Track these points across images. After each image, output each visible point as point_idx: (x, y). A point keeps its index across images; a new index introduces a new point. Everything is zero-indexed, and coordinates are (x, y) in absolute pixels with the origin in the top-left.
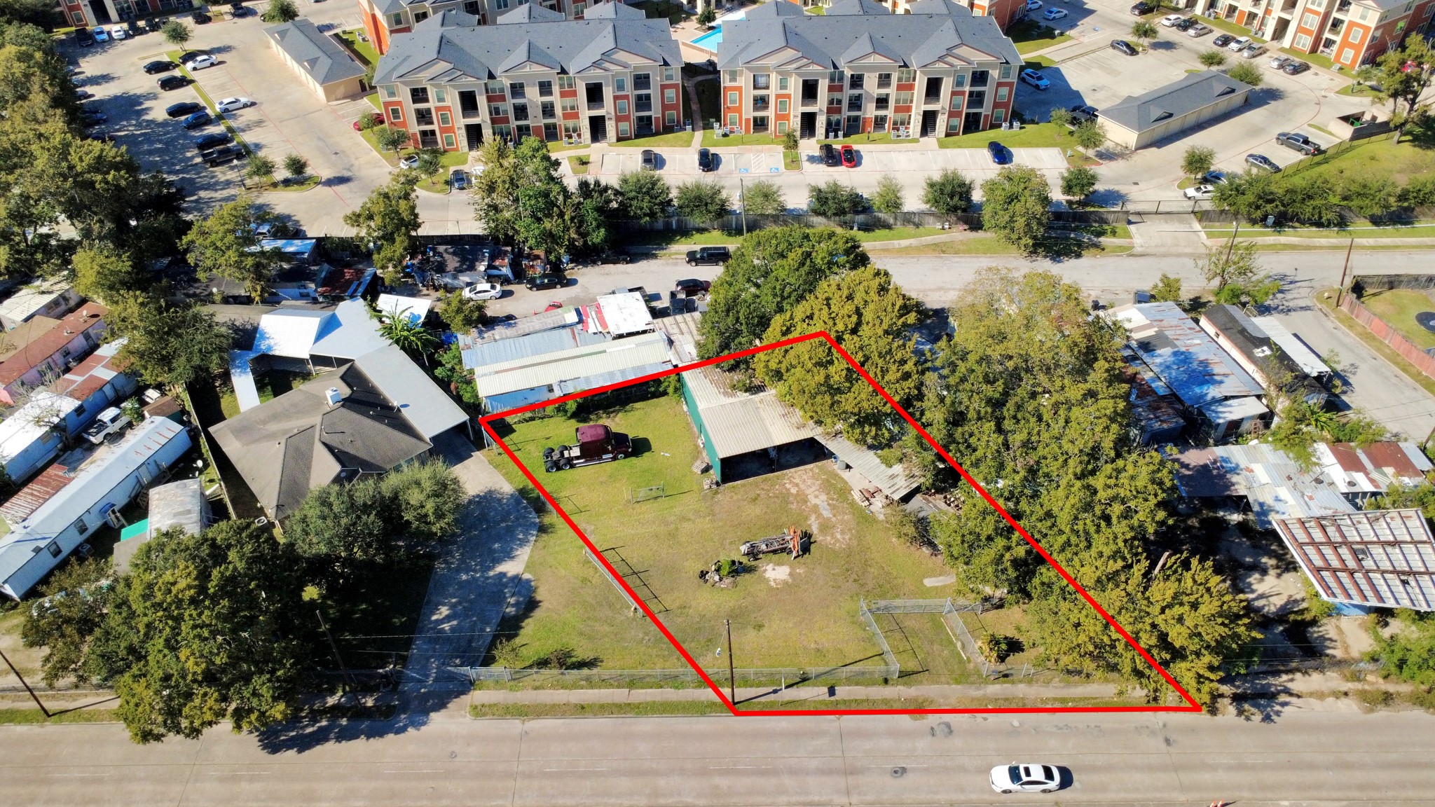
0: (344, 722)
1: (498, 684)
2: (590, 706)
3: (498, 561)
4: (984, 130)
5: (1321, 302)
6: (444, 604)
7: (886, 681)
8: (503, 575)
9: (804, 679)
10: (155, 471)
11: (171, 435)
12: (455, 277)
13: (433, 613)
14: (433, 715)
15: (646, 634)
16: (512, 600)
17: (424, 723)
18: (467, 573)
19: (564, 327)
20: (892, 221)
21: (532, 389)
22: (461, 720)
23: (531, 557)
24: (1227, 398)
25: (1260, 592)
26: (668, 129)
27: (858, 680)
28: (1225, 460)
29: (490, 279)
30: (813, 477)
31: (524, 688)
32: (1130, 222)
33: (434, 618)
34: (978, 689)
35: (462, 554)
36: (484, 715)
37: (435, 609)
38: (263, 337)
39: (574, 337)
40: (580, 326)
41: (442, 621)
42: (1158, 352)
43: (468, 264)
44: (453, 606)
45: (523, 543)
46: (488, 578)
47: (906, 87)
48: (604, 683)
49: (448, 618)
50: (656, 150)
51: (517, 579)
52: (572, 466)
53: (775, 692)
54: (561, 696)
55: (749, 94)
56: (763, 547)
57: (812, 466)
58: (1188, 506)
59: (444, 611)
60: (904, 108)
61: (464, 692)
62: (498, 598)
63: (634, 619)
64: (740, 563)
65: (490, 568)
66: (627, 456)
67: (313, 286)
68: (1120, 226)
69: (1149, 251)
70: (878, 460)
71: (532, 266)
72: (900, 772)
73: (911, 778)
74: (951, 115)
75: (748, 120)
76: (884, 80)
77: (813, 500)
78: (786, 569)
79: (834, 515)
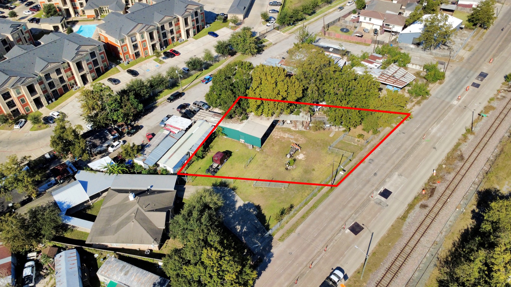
1: (278, 230)
2: (304, 215)
4: (201, 30)
5: (320, 36)
6: (236, 226)
7: (350, 160)
8: (240, 207)
10: (80, 271)
11: (75, 254)
12: (102, 146)
14: (272, 251)
15: (293, 191)
16: (252, 210)
17: (273, 254)
18: (230, 214)
19: (167, 136)
20: (212, 63)
21: (183, 157)
22: (280, 245)
23: (241, 198)
27: (346, 164)
29: (115, 140)
30: (278, 132)
31: (284, 225)
32: (265, 37)
33: (238, 231)
35: (222, 211)
36: (284, 239)
37: (236, 229)
38: (62, 204)
39: (173, 137)
40: (171, 133)
41: (242, 230)
43: (103, 139)
44: (239, 224)
45: (234, 196)
46: (237, 211)
47: (177, 24)
48: (301, 208)
49: (242, 228)
50: (111, 77)
51: (244, 205)
52: (219, 169)
53: (334, 180)
54: (294, 219)
55: (131, 45)
56: (292, 153)
57: (274, 130)
59: (239, 228)
60: (179, 32)
61: (272, 239)
62: (248, 213)
63: (286, 190)
65: (234, 209)
66: (229, 157)
68: (264, 39)
69: (276, 42)
70: (295, 116)
71: (124, 129)
72: (375, 174)
73: (379, 174)
74: (193, 28)
75: (133, 55)
76: (171, 24)
77: (285, 136)
78: (301, 154)
79: (294, 136)
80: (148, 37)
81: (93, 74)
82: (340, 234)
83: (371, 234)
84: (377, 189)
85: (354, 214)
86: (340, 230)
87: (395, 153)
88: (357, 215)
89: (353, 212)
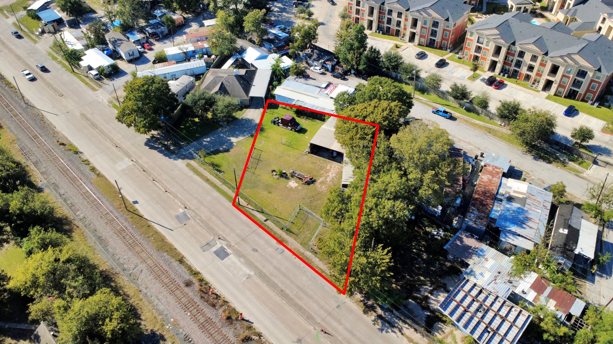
0: (163, 149)
1: (198, 162)
2: (210, 181)
3: (233, 136)
4: (577, 100)
6: (210, 138)
7: (282, 229)
8: (230, 140)
9: (262, 212)
10: (192, 73)
11: (201, 66)
12: (313, 62)
13: (205, 138)
14: (180, 159)
16: (224, 147)
17: (176, 160)
18: (223, 134)
19: (319, 87)
20: (480, 112)
21: (290, 99)
22: (183, 164)
23: (241, 140)
24: (519, 235)
25: (438, 299)
26: (441, 48)
27: (277, 223)
28: (482, 251)
29: (323, 67)
31: (202, 167)
32: (595, 163)
33: (205, 139)
34: (304, 250)
35: (228, 130)
36: (188, 166)
38: (246, 53)
39: (319, 92)
40: (324, 89)
41: (205, 141)
42: (513, 204)
43: (318, 60)
44: (211, 140)
45: (245, 136)
46: (226, 138)
47: (543, 65)
48: (219, 178)
49: (207, 142)
50: (427, 53)
51: (232, 143)
52: (278, 125)
53: (253, 210)
54: (207, 174)
55: (475, 44)
56: (297, 175)
58: (453, 259)
59: (208, 139)
60: (539, 75)
61: (190, 159)
62: (222, 144)
64: (287, 175)
65: (230, 137)
66: (295, 131)
67: (273, 46)
68: (587, 162)
69: (589, 178)
71: (339, 69)
72: (255, 250)
73: (256, 254)
74: (560, 86)
75: (471, 55)
76: (534, 58)
77: (330, 174)
78: (296, 185)
79: (330, 181)
80: (491, 47)
81: (423, 40)
82: (180, 204)
83: (171, 229)
84: (229, 246)
85: (199, 218)
86: (183, 204)
87: (292, 282)
88: (198, 221)
89: (204, 218)
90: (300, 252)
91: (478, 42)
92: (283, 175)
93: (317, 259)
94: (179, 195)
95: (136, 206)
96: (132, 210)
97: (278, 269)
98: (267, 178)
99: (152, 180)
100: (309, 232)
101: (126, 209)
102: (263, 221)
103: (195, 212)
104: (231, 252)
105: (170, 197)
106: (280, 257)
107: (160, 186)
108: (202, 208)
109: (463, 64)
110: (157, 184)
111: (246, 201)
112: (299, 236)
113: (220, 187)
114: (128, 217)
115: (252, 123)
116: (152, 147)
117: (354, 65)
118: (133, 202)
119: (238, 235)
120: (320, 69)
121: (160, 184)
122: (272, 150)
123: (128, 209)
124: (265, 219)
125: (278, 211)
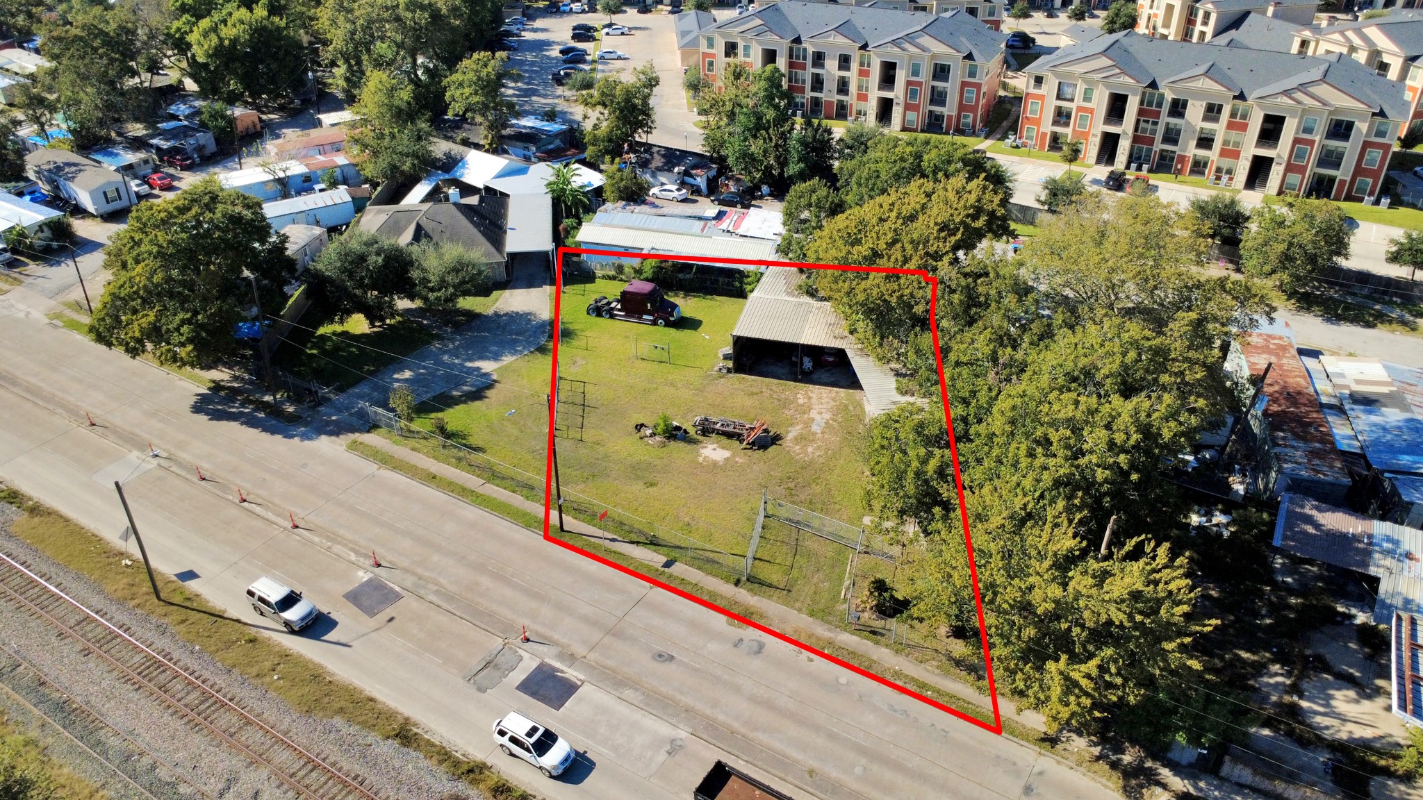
0: (262, 415)
1: (389, 434)
2: (441, 479)
3: (483, 358)
4: (1337, 199)
6: (412, 371)
8: (478, 368)
9: (647, 542)
10: (312, 222)
11: (339, 202)
13: (396, 372)
14: (324, 438)
16: (465, 388)
17: (310, 439)
18: (451, 356)
19: (700, 218)
21: (628, 248)
22: (338, 448)
23: (511, 363)
26: (960, 132)
27: (707, 563)
28: (1389, 540)
29: (683, 184)
31: (405, 446)
33: (396, 376)
34: (830, 630)
35: (461, 344)
36: (356, 450)
38: (463, 167)
39: (703, 230)
40: (714, 222)
42: (1381, 411)
43: (668, 166)
44: (416, 374)
45: (516, 353)
46: (463, 366)
47: (1238, 124)
48: (472, 467)
49: (405, 380)
51: (485, 376)
52: (612, 316)
53: (613, 540)
54: (426, 462)
55: (1052, 103)
56: (718, 426)
59: (408, 374)
60: (1231, 153)
61: (359, 431)
62: (454, 381)
64: (685, 431)
65: (471, 360)
66: (668, 325)
67: (534, 149)
71: (727, 185)
72: (665, 658)
73: (671, 669)
74: (1289, 168)
75: (1044, 134)
76: (1213, 111)
77: (814, 414)
78: (727, 454)
79: (823, 433)
80: (1100, 101)
81: (912, 116)
82: (353, 557)
84: (572, 658)
85: (434, 588)
86: (366, 556)
87: (832, 736)
88: (432, 598)
89: (452, 588)
90: (819, 639)
91: (1059, 97)
92: (674, 434)
93: (884, 650)
94: (342, 532)
95: (192, 585)
96: (177, 599)
97: (769, 705)
98: (626, 447)
99: (237, 502)
100: (821, 575)
101: (158, 597)
102: (659, 566)
103: (414, 574)
104: (582, 677)
105: (312, 542)
106: (756, 663)
107: (270, 515)
108: (436, 558)
109: (1029, 156)
110: (258, 509)
111: (582, 516)
112: (793, 594)
113: (480, 491)
114: (166, 620)
115: (530, 320)
116: (218, 416)
117: (771, 167)
118: (177, 575)
119: (586, 620)
120: (678, 190)
121: (267, 508)
122: (614, 377)
123: (162, 595)
124: (664, 559)
125: (697, 530)
